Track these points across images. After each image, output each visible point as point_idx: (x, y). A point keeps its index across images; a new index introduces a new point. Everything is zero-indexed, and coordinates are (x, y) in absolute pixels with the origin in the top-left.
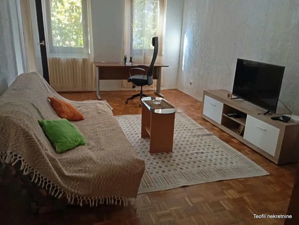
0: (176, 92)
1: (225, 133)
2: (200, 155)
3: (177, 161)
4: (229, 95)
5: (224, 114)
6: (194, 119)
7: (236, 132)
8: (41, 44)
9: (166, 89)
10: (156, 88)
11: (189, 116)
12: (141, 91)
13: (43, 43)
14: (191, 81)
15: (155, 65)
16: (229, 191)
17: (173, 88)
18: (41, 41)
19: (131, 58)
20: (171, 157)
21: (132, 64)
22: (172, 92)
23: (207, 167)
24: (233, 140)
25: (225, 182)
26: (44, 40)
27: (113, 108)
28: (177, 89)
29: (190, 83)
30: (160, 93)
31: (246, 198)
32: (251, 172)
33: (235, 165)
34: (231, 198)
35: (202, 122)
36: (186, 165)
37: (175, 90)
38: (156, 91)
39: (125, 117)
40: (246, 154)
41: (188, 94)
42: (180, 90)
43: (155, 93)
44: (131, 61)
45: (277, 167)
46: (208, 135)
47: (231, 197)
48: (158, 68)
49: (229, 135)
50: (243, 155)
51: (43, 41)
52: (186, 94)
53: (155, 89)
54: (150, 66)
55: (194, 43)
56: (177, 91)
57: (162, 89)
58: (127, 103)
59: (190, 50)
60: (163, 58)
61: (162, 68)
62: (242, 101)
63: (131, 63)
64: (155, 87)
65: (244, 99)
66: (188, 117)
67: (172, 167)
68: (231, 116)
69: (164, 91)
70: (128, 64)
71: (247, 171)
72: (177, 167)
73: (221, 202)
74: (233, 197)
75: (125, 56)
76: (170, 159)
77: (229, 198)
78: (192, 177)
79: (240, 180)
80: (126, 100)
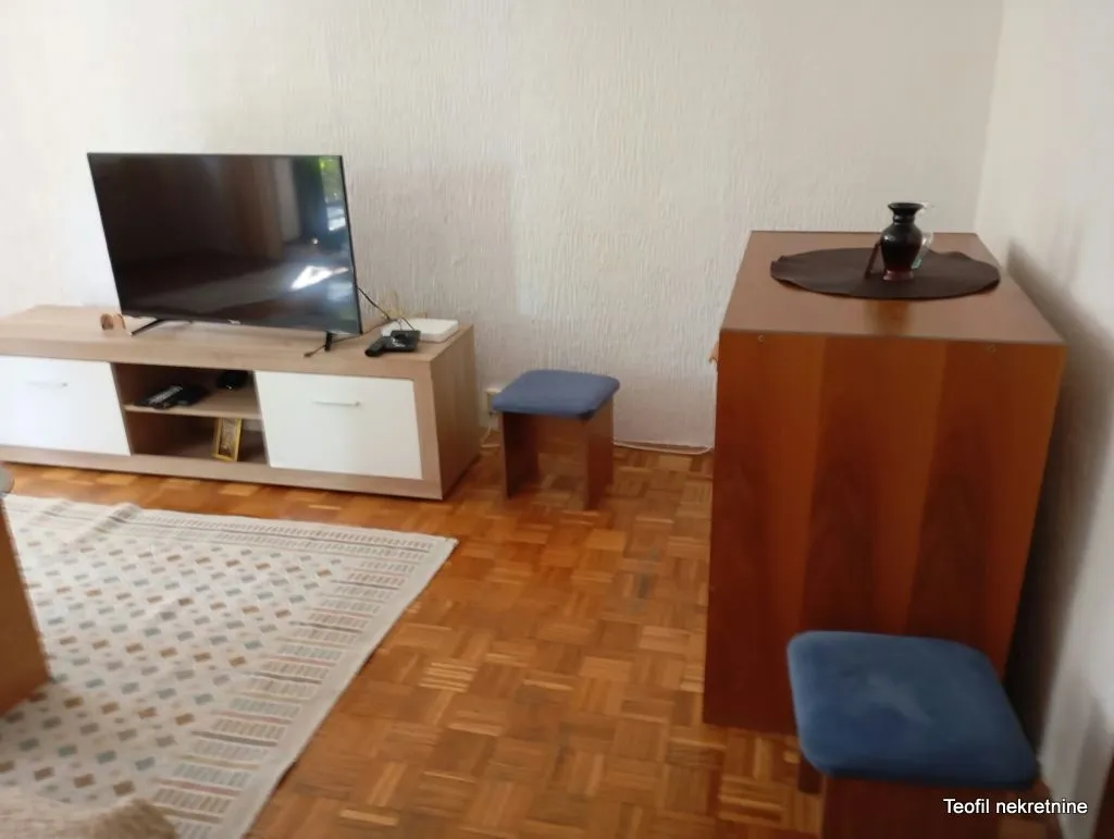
1: (171, 481)
2: (183, 614)
3: (127, 702)
4: (107, 323)
5: (132, 408)
7: (208, 456)
16: (431, 672)
20: (72, 703)
23: (270, 644)
24: (228, 491)
25: (383, 651)
31: (492, 657)
32: (410, 566)
33: (339, 573)
34: (461, 690)
36: (183, 689)
40: (328, 517)
45: (446, 507)
46: (118, 520)
47: (461, 688)
49: (191, 482)
50: (323, 525)
62: (181, 328)
65: (186, 319)
67: (132, 742)
68: (173, 402)
71: (399, 572)
72: (157, 727)
73: (455, 726)
74: (465, 682)
76: (82, 715)
77: (459, 694)
78: (264, 719)
79: (413, 611)
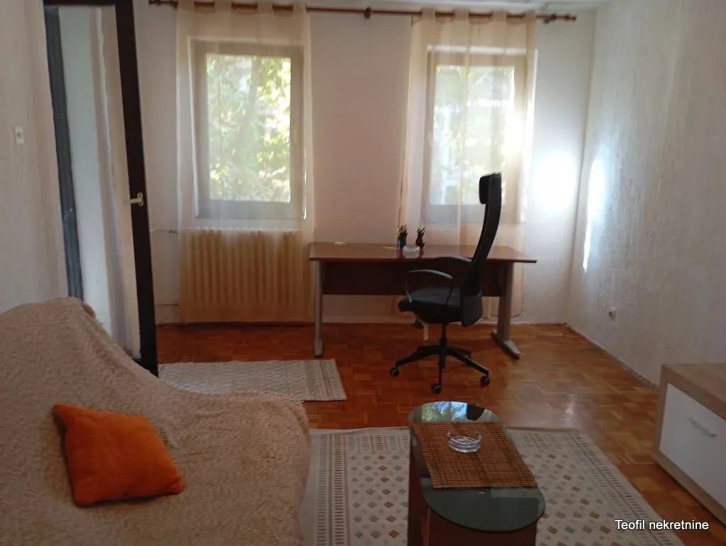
0: (561, 335)
6: (622, 468)
8: (134, 201)
9: (528, 323)
10: (496, 318)
11: (605, 449)
12: (443, 340)
13: (139, 200)
14: (613, 309)
15: (491, 255)
17: (553, 320)
18: (133, 196)
19: (420, 234)
21: (421, 253)
22: (549, 334)
26: (144, 191)
27: (347, 394)
28: (565, 324)
29: (610, 313)
30: (507, 340)
35: (656, 487)
37: (559, 326)
38: (495, 331)
39: (374, 435)
41: (603, 348)
42: (577, 330)
43: (492, 334)
44: (419, 242)
48: (505, 267)
51: (140, 195)
52: (594, 345)
53: (495, 321)
54: (473, 259)
55: (625, 188)
56: (564, 333)
57: (514, 322)
58: (397, 374)
59: (610, 209)
60: (521, 231)
61: (517, 266)
63: (418, 248)
64: (493, 315)
66: (601, 456)
69: (523, 328)
70: (411, 251)
75: (401, 229)
80: (394, 366)
